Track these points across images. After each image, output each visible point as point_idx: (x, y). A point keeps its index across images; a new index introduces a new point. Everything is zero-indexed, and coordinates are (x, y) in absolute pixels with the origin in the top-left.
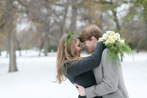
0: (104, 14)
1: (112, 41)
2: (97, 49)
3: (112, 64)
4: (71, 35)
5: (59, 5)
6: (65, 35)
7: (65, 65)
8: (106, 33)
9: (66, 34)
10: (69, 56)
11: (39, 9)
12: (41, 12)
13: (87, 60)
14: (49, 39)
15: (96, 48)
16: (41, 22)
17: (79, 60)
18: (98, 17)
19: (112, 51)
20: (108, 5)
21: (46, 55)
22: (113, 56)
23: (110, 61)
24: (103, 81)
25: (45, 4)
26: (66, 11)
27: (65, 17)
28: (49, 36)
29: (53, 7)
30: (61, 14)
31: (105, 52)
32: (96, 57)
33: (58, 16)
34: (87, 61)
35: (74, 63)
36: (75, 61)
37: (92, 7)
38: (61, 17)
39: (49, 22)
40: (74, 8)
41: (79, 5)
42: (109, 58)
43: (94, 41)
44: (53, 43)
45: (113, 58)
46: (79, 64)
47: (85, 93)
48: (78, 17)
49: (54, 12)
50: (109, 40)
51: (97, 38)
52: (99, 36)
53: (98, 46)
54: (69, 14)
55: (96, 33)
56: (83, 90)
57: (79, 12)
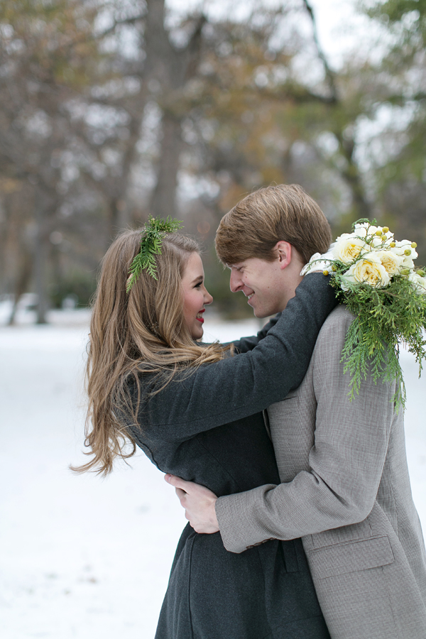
0: (300, 149)
1: (376, 274)
2: (293, 310)
3: (363, 388)
4: (158, 234)
5: (104, 102)
6: (129, 237)
7: (131, 381)
8: (353, 235)
9: (132, 232)
10: (152, 338)
11: (12, 116)
12: (20, 132)
13: (240, 364)
14: (55, 252)
15: (288, 306)
16: (23, 176)
17: (202, 360)
18: (272, 162)
19: (366, 327)
20: (318, 110)
21: (41, 321)
22: (371, 352)
23: (354, 374)
24: (310, 470)
25: (41, 95)
26: (134, 128)
27: (130, 157)
28: (58, 237)
29: (77, 110)
30: (111, 142)
31: (333, 330)
32: (283, 350)
33: (96, 150)
34: (243, 368)
35: (177, 377)
36: (181, 363)
37: (247, 116)
38: (112, 157)
39: (58, 174)
40: (171, 119)
41: (194, 104)
42: (352, 358)
43: (288, 266)
44: (72, 270)
45: (368, 362)
46: (201, 380)
47: (215, 518)
48: (188, 159)
49: (80, 129)
50: (364, 269)
51: (300, 251)
52: (313, 242)
53: (304, 295)
54: (147, 145)
55: (303, 227)
56: (209, 504)
57: (190, 135)
